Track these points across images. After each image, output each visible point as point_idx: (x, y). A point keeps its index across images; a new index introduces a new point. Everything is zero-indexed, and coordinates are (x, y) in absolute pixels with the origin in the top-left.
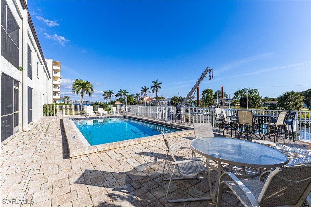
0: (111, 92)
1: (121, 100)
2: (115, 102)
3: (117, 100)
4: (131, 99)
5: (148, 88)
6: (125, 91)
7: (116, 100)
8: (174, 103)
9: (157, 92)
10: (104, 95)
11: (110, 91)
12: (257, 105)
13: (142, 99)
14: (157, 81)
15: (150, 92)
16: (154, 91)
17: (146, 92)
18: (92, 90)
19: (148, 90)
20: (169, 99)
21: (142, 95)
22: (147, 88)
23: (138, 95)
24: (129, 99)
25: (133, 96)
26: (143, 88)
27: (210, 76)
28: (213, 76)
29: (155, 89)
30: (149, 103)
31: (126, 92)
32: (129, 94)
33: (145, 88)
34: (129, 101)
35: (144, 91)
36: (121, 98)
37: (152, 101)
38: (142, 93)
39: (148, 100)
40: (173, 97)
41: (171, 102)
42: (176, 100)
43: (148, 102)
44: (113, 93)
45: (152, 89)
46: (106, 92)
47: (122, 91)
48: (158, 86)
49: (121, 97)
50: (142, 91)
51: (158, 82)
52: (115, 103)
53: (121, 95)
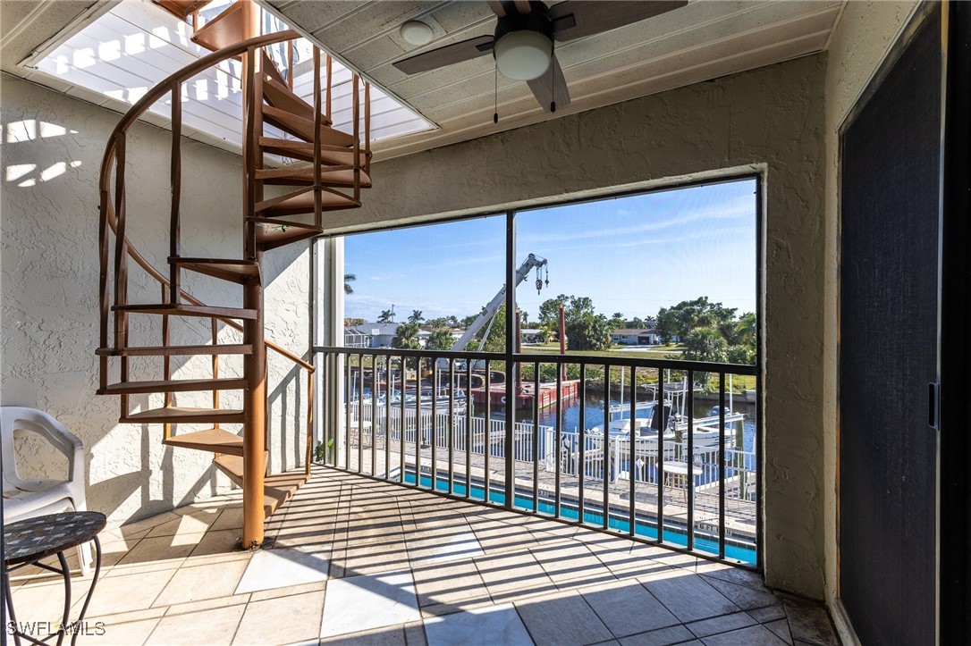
8: (408, 347)
12: (604, 343)
27: (538, 280)
28: (547, 282)
42: (411, 336)
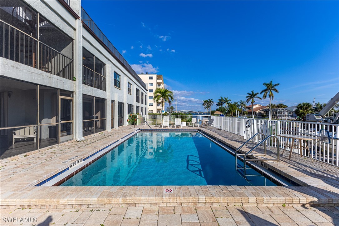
0: (211, 101)
1: (221, 110)
2: (215, 111)
3: (217, 110)
4: (234, 108)
5: (258, 93)
6: (226, 99)
7: (215, 110)
8: (303, 113)
9: (271, 97)
10: (203, 105)
11: (209, 100)
13: (249, 108)
14: (271, 82)
15: (260, 98)
16: (266, 97)
17: (254, 99)
18: (172, 98)
19: (257, 96)
20: (293, 107)
21: (248, 102)
22: (255, 93)
23: (242, 103)
24: (231, 108)
25: (237, 105)
26: (250, 94)
29: (268, 93)
30: (259, 113)
31: (228, 100)
32: (232, 102)
33: (253, 93)
34: (230, 110)
35: (251, 98)
36: (222, 107)
37: (264, 110)
38: (248, 100)
39: (257, 109)
40: (300, 104)
41: (297, 112)
42: (306, 108)
43: (257, 112)
44: (213, 102)
45: (264, 93)
46: (205, 102)
47: (224, 99)
48: (274, 90)
49: (222, 105)
50: (247, 97)
51: (273, 84)
52: (215, 113)
53: (222, 104)
